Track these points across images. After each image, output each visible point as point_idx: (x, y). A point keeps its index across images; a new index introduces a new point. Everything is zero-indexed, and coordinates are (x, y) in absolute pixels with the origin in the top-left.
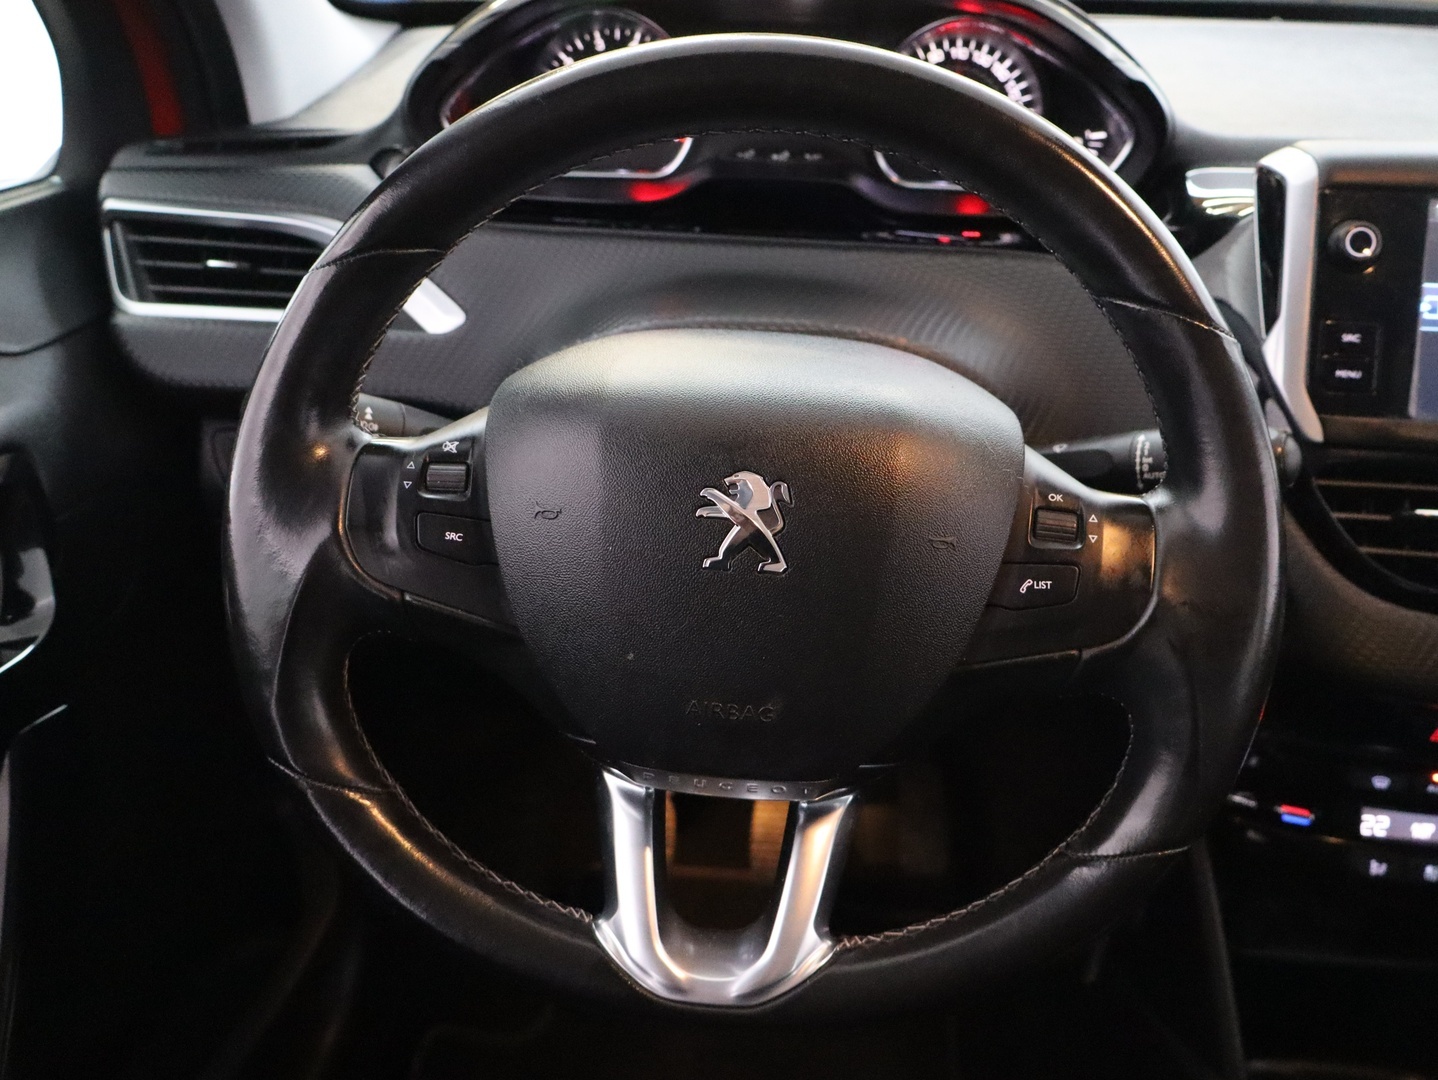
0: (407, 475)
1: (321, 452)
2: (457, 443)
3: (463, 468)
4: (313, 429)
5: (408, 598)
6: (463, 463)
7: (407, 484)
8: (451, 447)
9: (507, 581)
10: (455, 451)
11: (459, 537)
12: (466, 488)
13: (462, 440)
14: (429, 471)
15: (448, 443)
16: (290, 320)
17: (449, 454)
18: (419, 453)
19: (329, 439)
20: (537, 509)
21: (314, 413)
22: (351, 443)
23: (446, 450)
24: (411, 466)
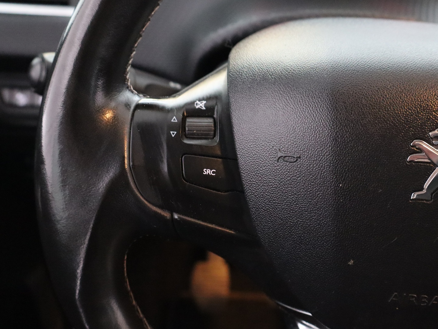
0: (172, 127)
1: (108, 115)
2: (204, 102)
3: (211, 120)
4: (100, 98)
5: (176, 216)
6: (211, 116)
7: (173, 133)
8: (201, 105)
9: (251, 204)
10: (204, 108)
11: (213, 172)
12: (215, 135)
13: (208, 99)
14: (187, 123)
15: (198, 102)
16: (80, 15)
17: (200, 110)
18: (179, 109)
19: (113, 104)
20: (280, 154)
21: (100, 83)
22: (127, 105)
23: (197, 107)
24: (174, 120)
